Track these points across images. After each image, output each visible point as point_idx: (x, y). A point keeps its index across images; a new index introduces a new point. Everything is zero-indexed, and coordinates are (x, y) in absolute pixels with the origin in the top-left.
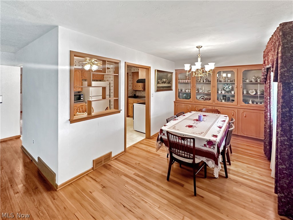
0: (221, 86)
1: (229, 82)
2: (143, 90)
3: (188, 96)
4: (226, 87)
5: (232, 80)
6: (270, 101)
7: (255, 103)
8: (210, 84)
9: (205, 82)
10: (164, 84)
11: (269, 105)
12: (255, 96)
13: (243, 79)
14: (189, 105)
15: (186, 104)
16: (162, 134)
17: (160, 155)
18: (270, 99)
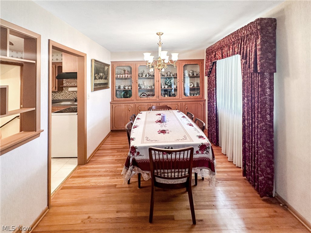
0: (163, 81)
1: (171, 76)
2: (57, 90)
3: (127, 94)
4: (168, 82)
5: (174, 74)
8: (154, 78)
9: (148, 76)
10: (101, 80)
13: (184, 73)
14: (131, 105)
15: (126, 104)
16: (136, 154)
17: (116, 185)
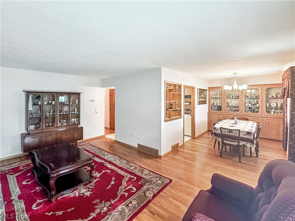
0: (247, 100)
1: (254, 97)
3: (220, 108)
4: (252, 101)
5: (257, 95)
6: (287, 110)
7: (276, 113)
8: (239, 98)
9: (234, 97)
10: (202, 99)
11: (286, 113)
12: (276, 108)
13: (266, 94)
14: (221, 115)
15: (218, 115)
16: (215, 130)
18: (287, 109)
